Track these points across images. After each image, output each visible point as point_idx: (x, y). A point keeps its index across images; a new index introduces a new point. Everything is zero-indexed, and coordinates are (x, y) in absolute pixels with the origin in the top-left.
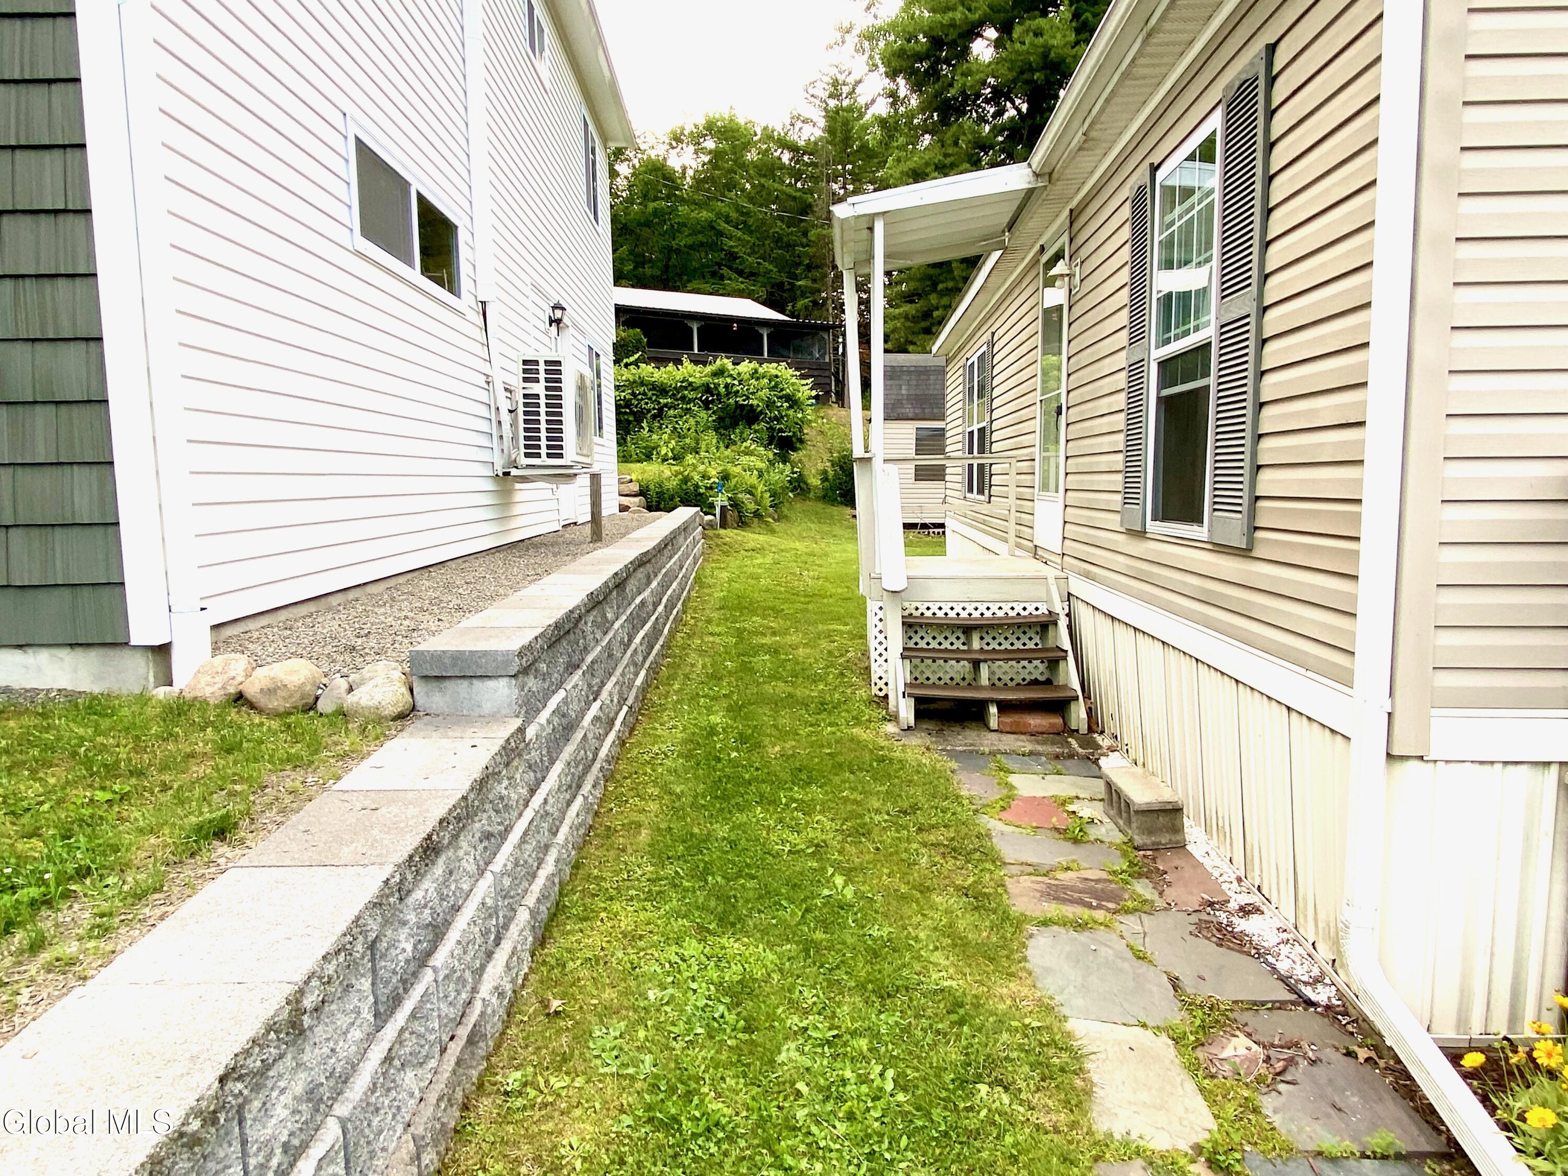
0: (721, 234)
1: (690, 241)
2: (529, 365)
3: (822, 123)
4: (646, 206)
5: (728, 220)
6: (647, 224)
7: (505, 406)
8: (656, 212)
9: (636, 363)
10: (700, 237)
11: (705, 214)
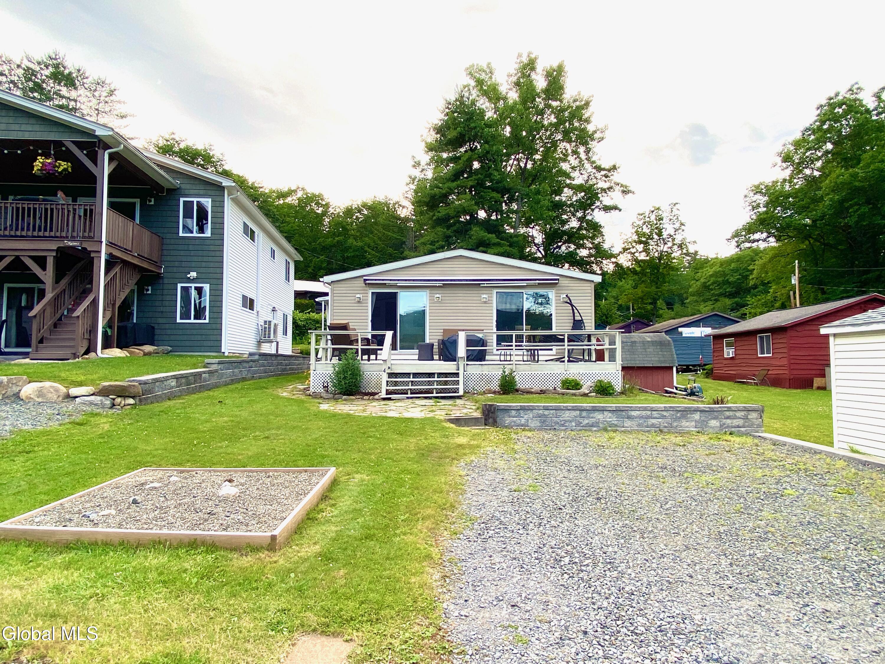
0: (366, 252)
1: (352, 254)
2: (265, 322)
3: (411, 207)
4: (334, 239)
5: (369, 247)
6: (334, 246)
7: (260, 329)
8: (338, 242)
9: (309, 313)
10: (357, 253)
11: (360, 244)
